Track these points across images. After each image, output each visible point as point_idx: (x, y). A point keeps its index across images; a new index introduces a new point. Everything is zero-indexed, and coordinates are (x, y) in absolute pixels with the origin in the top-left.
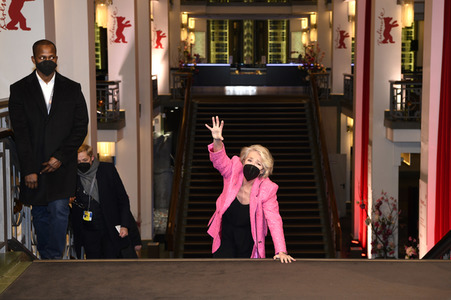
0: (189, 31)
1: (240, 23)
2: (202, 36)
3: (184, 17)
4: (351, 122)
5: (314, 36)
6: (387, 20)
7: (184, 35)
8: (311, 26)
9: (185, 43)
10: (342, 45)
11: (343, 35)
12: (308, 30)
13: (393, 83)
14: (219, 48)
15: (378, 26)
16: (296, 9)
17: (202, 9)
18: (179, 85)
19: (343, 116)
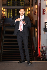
0: (4, 11)
1: (14, 10)
2: (6, 12)
3: (3, 9)
4: (37, 30)
5: (29, 12)
6: (44, 10)
7: (2, 12)
8: (29, 10)
9: (3, 14)
10: (35, 14)
11: (35, 12)
12: (28, 11)
13: (45, 22)
14: (10, 15)
15: (42, 11)
16: (26, 7)
17: (6, 7)
18: (2, 23)
19: (35, 29)
